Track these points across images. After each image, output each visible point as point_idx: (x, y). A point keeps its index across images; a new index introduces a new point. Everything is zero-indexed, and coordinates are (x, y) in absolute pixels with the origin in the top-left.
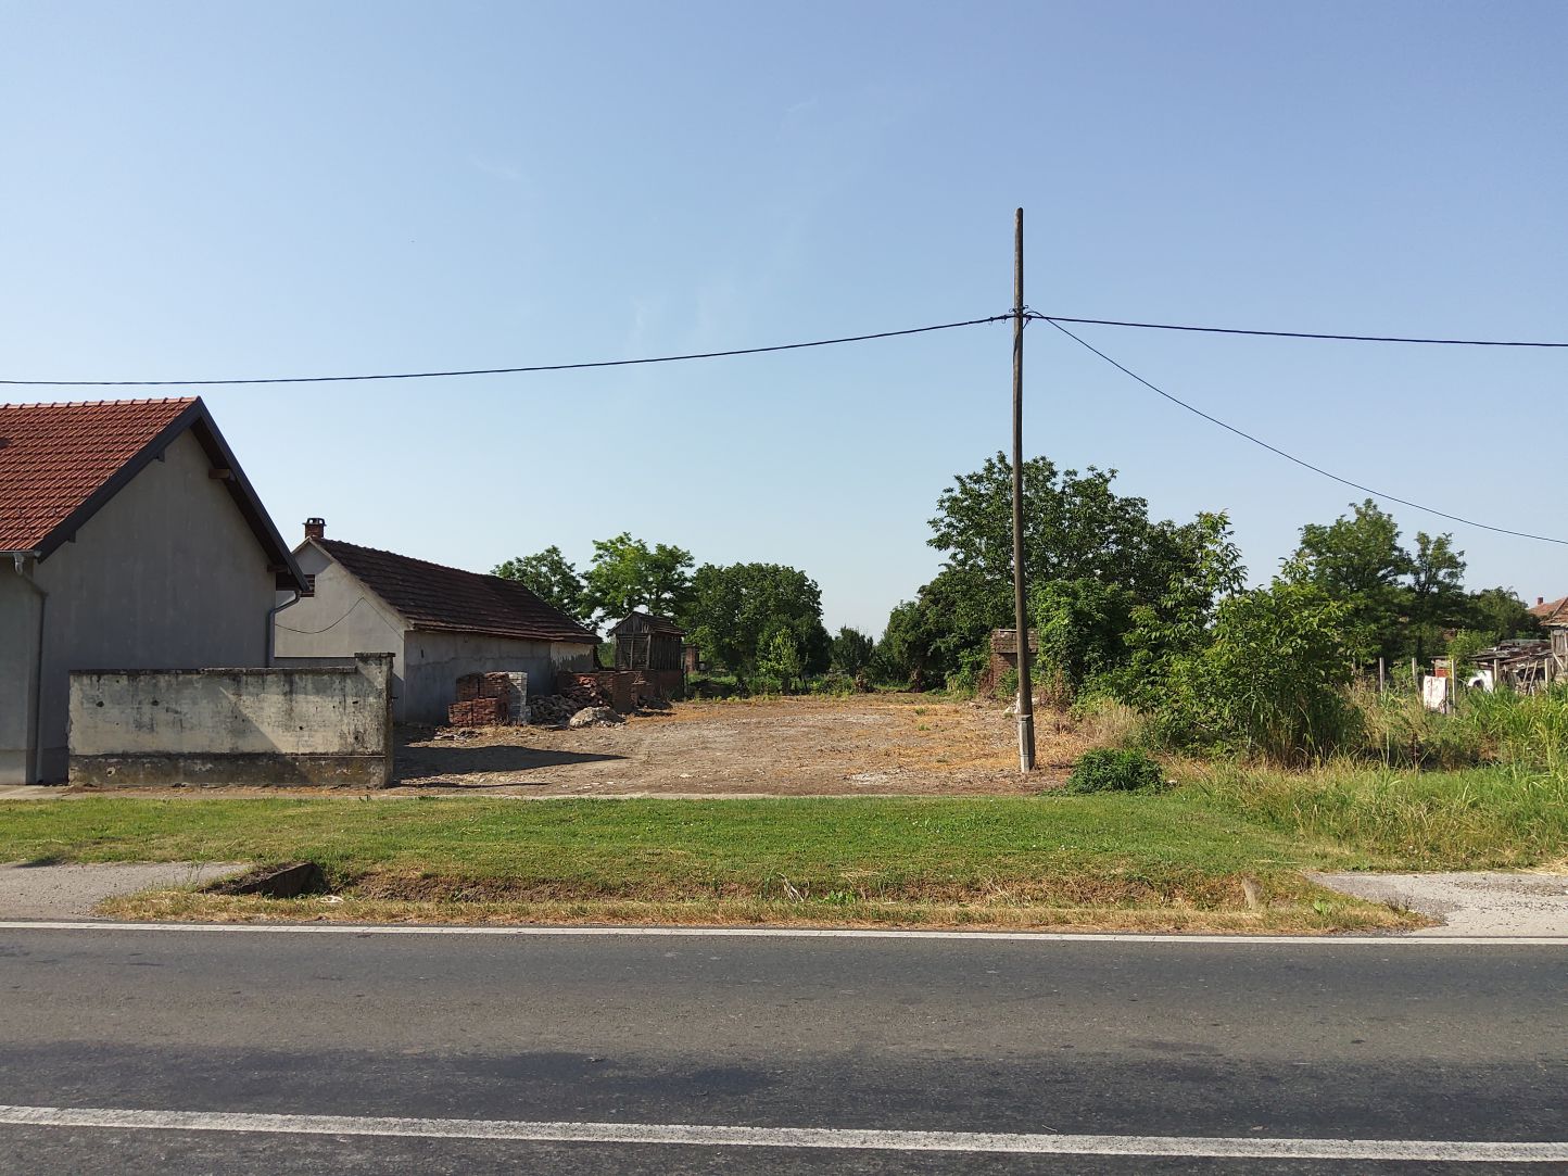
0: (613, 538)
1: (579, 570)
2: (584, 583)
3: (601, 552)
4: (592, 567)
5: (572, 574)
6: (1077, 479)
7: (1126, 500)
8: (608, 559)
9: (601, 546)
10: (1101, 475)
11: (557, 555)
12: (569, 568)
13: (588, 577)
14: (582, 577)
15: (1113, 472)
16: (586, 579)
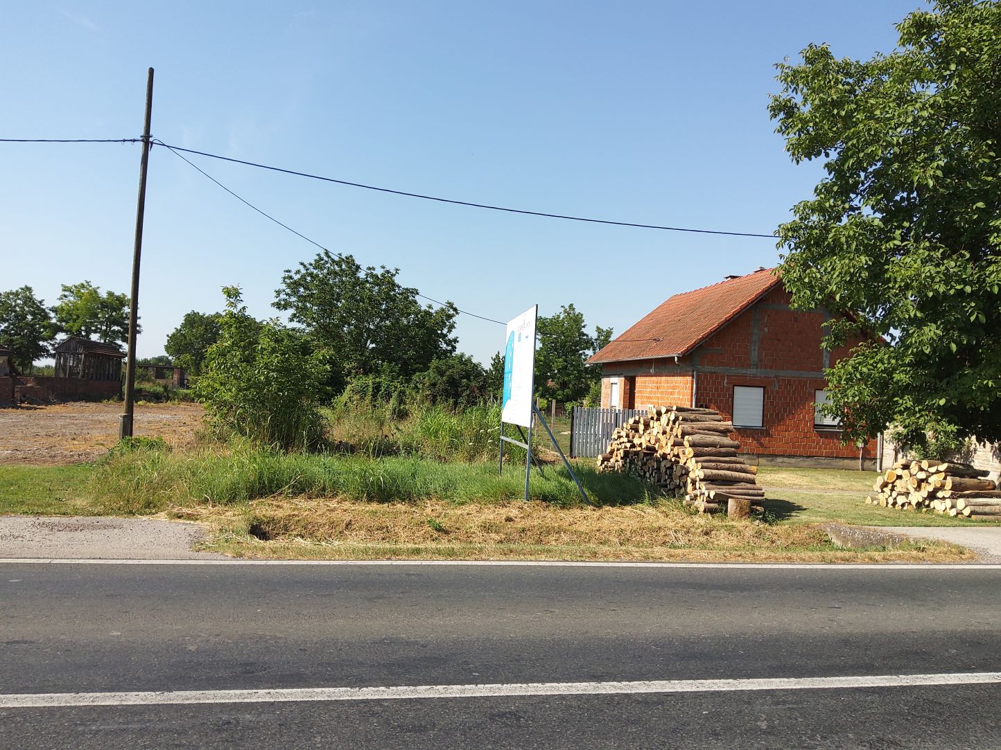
0: (77, 284)
1: (47, 305)
2: (52, 315)
3: (67, 293)
4: (58, 304)
5: (42, 307)
6: (374, 273)
7: (407, 289)
8: (72, 299)
9: (66, 289)
10: (388, 272)
11: (30, 293)
12: (41, 302)
13: (54, 310)
14: (50, 310)
15: (397, 270)
16: (53, 311)
